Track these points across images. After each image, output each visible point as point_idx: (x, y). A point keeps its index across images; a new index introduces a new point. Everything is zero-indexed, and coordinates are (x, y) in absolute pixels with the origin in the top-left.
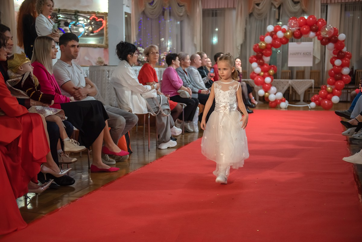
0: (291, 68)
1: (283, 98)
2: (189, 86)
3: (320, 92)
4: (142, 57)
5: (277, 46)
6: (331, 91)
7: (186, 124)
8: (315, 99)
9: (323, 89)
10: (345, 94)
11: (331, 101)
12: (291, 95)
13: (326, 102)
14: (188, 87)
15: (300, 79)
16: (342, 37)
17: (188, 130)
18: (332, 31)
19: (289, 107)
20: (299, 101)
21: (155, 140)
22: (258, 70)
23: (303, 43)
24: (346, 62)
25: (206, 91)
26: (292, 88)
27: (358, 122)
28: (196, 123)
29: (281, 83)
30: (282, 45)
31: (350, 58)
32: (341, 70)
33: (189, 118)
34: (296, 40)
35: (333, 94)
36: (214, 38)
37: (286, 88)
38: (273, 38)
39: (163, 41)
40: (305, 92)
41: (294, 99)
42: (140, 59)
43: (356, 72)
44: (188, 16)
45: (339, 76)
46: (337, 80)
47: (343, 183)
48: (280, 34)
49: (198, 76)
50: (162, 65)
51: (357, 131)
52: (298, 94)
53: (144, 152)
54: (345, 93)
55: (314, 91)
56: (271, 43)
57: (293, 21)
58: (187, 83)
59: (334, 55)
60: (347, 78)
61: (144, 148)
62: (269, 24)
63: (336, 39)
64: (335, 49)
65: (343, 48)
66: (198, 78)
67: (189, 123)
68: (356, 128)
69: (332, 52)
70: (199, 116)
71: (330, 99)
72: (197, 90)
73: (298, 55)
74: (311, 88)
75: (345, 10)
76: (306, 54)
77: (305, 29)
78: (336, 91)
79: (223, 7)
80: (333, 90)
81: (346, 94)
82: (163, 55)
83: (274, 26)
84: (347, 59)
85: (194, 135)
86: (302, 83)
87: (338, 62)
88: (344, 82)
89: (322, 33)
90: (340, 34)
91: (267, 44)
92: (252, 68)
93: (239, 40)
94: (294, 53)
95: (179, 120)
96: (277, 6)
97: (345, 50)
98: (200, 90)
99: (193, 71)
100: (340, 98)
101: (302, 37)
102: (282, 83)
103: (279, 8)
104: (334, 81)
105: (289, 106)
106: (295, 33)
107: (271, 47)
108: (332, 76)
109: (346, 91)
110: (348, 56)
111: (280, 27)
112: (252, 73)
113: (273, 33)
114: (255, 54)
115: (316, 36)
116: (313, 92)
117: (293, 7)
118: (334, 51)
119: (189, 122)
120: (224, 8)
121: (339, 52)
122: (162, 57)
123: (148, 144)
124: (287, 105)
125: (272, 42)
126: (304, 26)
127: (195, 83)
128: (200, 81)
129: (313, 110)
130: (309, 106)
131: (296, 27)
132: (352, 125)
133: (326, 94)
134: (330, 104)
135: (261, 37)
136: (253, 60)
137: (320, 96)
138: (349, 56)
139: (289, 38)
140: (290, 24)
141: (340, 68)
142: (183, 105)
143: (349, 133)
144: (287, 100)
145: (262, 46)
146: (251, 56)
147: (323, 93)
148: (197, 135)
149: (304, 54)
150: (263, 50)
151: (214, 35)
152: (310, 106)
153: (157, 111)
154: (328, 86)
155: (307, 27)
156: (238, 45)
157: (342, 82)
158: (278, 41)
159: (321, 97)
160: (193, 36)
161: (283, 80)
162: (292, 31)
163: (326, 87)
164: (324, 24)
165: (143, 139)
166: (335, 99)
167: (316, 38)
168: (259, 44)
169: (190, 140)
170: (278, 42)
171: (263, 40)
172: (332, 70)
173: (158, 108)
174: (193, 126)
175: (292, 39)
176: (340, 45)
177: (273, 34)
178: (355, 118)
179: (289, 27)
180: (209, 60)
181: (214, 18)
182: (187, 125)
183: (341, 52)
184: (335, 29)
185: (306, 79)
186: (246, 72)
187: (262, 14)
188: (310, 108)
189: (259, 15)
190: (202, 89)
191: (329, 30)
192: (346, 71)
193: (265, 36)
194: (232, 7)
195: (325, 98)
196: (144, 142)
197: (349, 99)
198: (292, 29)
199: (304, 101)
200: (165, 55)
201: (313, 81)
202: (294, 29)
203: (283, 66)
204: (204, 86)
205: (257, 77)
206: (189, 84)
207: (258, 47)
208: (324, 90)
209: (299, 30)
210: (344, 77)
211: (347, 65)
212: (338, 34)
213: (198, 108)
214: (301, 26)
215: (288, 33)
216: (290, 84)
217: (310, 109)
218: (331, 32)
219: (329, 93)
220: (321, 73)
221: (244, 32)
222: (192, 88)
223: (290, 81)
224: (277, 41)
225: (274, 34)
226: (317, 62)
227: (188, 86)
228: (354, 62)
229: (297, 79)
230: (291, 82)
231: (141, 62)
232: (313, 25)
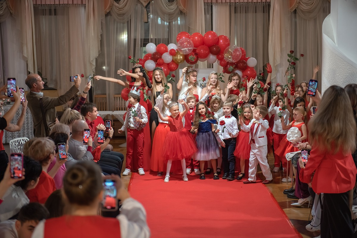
16: (252, 62)
38: (157, 63)
44: (11, 14)
48: (167, 58)
62: (150, 42)
63: (245, 65)
75: (235, 12)
77: (202, 50)
79: (66, 2)
83: (156, 45)
89: (225, 56)
96: (145, 4)
103: (147, 7)
106: (188, 57)
113: (156, 55)
117: (167, 6)
120: (67, 4)
131: (190, 47)
139: (180, 63)
140: (180, 44)
155: (204, 48)
156: (92, 59)
162: (185, 54)
164: (227, 43)
170: (165, 69)
177: (156, 57)
181: (53, 17)
184: (242, 50)
187: (124, 14)
189: (119, 15)
194: (80, 2)
198: (184, 50)
202: (186, 50)
209: (194, 51)
214: (196, 46)
215: (180, 57)
221: (99, 40)
225: (159, 58)
232: (213, 46)
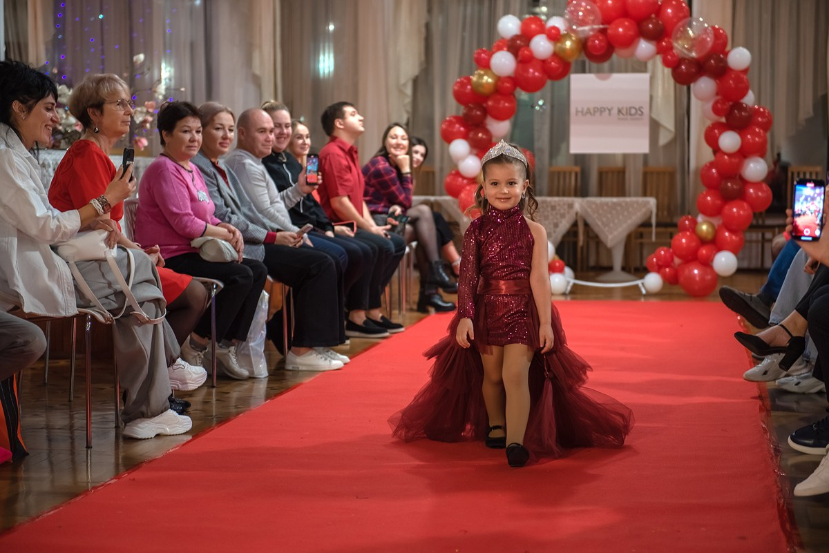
0: (581, 159)
1: (557, 258)
2: (234, 218)
3: (676, 237)
4: (67, 118)
5: (533, 86)
6: (710, 237)
7: (225, 351)
8: (660, 263)
9: (684, 229)
10: (754, 245)
11: (711, 267)
12: (582, 248)
13: (696, 272)
14: (229, 222)
15: (612, 195)
16: (739, 57)
17: (232, 372)
18: (708, 39)
19: (575, 291)
20: (610, 269)
21: (111, 410)
22: (471, 165)
23: (615, 76)
24: (754, 140)
25: (296, 235)
26: (586, 225)
27: (790, 338)
28: (258, 349)
29: (549, 209)
30: (549, 82)
31: (767, 126)
32: (739, 166)
33: (236, 331)
34: (594, 65)
35: (716, 244)
36: (321, 57)
37: (564, 225)
38: (520, 58)
39: (143, 64)
40: (629, 238)
41: (592, 262)
42: (60, 124)
43: (790, 174)
45: (735, 187)
46: (728, 198)
47: (744, 538)
48: (541, 46)
49: (264, 184)
50: (140, 144)
51: (786, 365)
52: (606, 247)
53: (73, 452)
54: (757, 242)
55: (657, 234)
56: (513, 75)
57: (583, 4)
58: (225, 209)
59: (715, 118)
60: (760, 194)
61: (72, 438)
62: (506, 13)
63: (722, 65)
64: (719, 97)
65: (744, 94)
66: (266, 192)
67: (232, 349)
68: (783, 355)
69: (709, 106)
70: (269, 324)
71: (707, 264)
72: (261, 234)
73: (601, 114)
74: (646, 224)
76: (627, 113)
77: (621, 30)
78: (727, 234)
80: (717, 232)
81: (760, 245)
82: (141, 112)
83: (520, 19)
84: (757, 130)
85: (251, 390)
86: (619, 208)
87: (730, 141)
88: (752, 205)
89: (675, 45)
90: (733, 47)
91: (499, 79)
92: (450, 158)
93: (407, 63)
94: (588, 109)
95: (195, 337)
97: (749, 99)
98: (271, 232)
99: (247, 167)
100: (738, 259)
101: (615, 57)
102: (553, 208)
104: (718, 202)
105: (575, 285)
106: (590, 43)
107: (514, 89)
108: (712, 185)
109: (760, 235)
110: (760, 119)
111: (540, 20)
112: (451, 174)
113: (518, 42)
114: (462, 110)
115: (658, 53)
116: (654, 239)
118: (716, 103)
119: (232, 346)
121: (732, 108)
122: (139, 119)
123: (85, 421)
124: (568, 282)
125: (516, 71)
126: (617, 21)
127: (254, 208)
128: (272, 203)
129: (653, 300)
130: (640, 285)
131: (593, 22)
132: (771, 345)
133: (694, 244)
134: (709, 277)
135: (479, 54)
136: (455, 130)
137: (675, 253)
138: (764, 120)
139: (572, 60)
140: (571, 12)
141: (735, 160)
142: (213, 283)
143: (765, 373)
144: (569, 265)
145: (482, 85)
146: (448, 119)
147: (684, 241)
148: (262, 387)
149: (619, 111)
150: (485, 98)
151: (321, 45)
152: (643, 284)
153: (115, 305)
154: (700, 218)
155: (626, 23)
156: (403, 81)
157: (745, 204)
158: (535, 70)
159: (679, 257)
160: (249, 48)
161: (556, 199)
162: (581, 36)
163: (694, 223)
164: (681, 15)
165: (70, 407)
166: (725, 262)
167: (659, 59)
168: (474, 78)
169: (236, 407)
170: (537, 74)
171: (485, 65)
172: (712, 165)
173: (120, 295)
174: (248, 356)
175: (583, 63)
176: (733, 85)
177: (518, 46)
178: (782, 323)
179: (570, 22)
180: (302, 129)
182: (225, 354)
183: (738, 105)
184: (716, 31)
185: (630, 196)
186: (433, 173)
188: (644, 291)
190: (278, 230)
191: (699, 36)
192: (756, 169)
193: (494, 53)
195: (691, 257)
196: (71, 418)
197: (769, 263)
198: (581, 29)
199: (624, 269)
200: (148, 113)
201: (652, 202)
202: (586, 29)
203: (554, 151)
204: (285, 218)
205: (468, 188)
206: (233, 213)
207: (469, 87)
208: (688, 233)
209: (603, 31)
210: (751, 191)
211: (760, 151)
212: (728, 48)
213: (265, 294)
214: (607, 20)
215: (568, 44)
216: (577, 214)
217: (645, 296)
218: (704, 40)
219: (703, 242)
220: (678, 177)
221: (423, 35)
222: (245, 227)
223: (578, 203)
224: (531, 70)
225: (522, 46)
226: (664, 139)
227: (230, 218)
228: (782, 141)
229: (600, 194)
230: (582, 206)
231: (65, 134)
232: (648, 18)
